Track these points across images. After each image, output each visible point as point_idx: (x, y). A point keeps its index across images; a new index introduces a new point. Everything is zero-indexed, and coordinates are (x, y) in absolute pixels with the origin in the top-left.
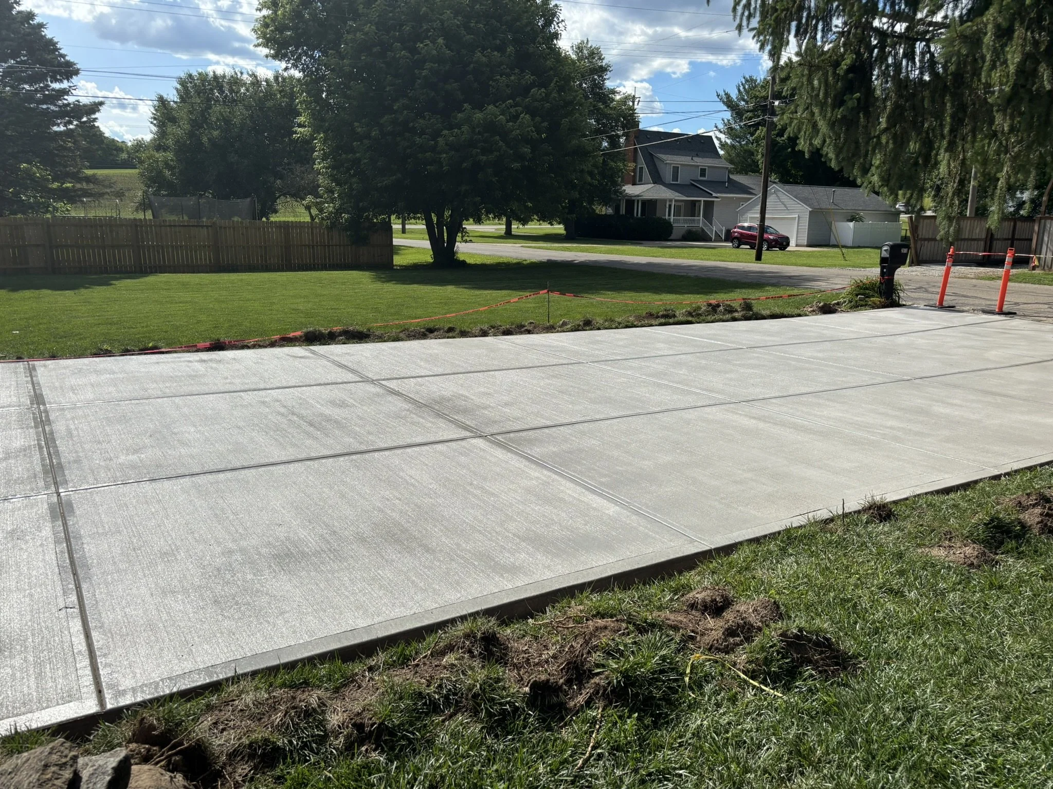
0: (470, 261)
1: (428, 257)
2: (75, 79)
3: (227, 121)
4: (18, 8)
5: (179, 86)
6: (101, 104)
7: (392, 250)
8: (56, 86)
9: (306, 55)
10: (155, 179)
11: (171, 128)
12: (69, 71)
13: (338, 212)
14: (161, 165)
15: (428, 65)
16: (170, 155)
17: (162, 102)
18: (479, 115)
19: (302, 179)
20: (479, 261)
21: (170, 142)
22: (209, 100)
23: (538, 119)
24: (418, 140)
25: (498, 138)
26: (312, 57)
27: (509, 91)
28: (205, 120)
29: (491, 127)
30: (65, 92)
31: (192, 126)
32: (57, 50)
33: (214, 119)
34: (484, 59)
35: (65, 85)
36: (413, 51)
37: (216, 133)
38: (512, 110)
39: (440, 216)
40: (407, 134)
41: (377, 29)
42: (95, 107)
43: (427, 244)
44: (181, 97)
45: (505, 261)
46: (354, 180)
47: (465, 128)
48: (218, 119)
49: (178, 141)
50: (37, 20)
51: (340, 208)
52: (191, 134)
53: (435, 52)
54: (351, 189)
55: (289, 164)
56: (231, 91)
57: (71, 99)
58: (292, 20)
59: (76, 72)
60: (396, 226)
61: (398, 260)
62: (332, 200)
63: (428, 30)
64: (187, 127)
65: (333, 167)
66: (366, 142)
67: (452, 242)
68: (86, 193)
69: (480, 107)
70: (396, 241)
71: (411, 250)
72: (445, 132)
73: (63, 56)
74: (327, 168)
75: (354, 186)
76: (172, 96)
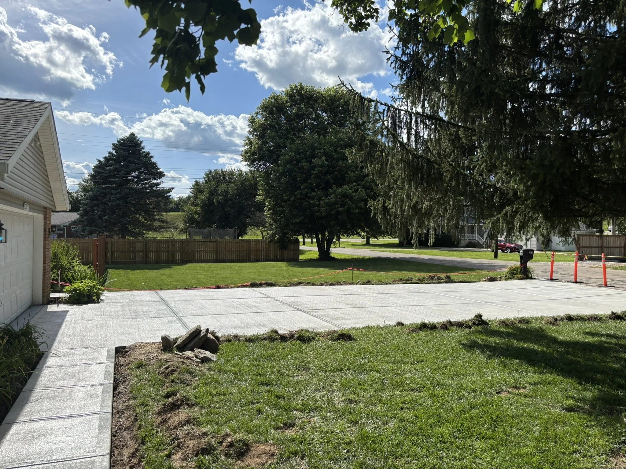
0: (337, 257)
1: (316, 255)
2: (163, 179)
3: (226, 192)
4: (143, 150)
5: (205, 176)
6: (173, 188)
7: (300, 252)
8: (154, 181)
9: (264, 164)
10: (190, 220)
11: (200, 196)
12: (161, 175)
13: (274, 235)
14: (194, 212)
15: (317, 169)
16: (198, 208)
17: (197, 184)
18: (339, 190)
19: (260, 218)
20: (343, 257)
21: (199, 202)
22: (218, 182)
23: (368, 191)
24: (311, 202)
25: (348, 200)
26: (266, 165)
27: (355, 179)
28: (216, 191)
29: (345, 195)
30: (158, 184)
31: (210, 195)
32: (156, 166)
33: (220, 191)
34: (343, 165)
35: (159, 181)
36: (311, 162)
37: (220, 198)
38: (356, 187)
39: (323, 235)
40: (307, 199)
41: (295, 154)
42: (171, 190)
43: (316, 249)
44: (206, 181)
45: (356, 257)
46: (282, 220)
47: (333, 196)
48: (222, 191)
49: (202, 202)
50: (151, 155)
51: (275, 233)
52: (209, 198)
53: (320, 163)
54: (281, 224)
55: (254, 211)
56: (229, 177)
57: (160, 187)
58: (258, 150)
59: (164, 176)
60: (301, 240)
61: (302, 257)
62: (272, 229)
63: (318, 153)
64: (207, 195)
65: (273, 214)
66: (288, 203)
67: (329, 247)
68: (162, 227)
69: (341, 186)
70: (301, 247)
71: (311, 252)
72: (324, 198)
73: (159, 169)
74: (270, 215)
75: (282, 222)
76: (202, 181)
